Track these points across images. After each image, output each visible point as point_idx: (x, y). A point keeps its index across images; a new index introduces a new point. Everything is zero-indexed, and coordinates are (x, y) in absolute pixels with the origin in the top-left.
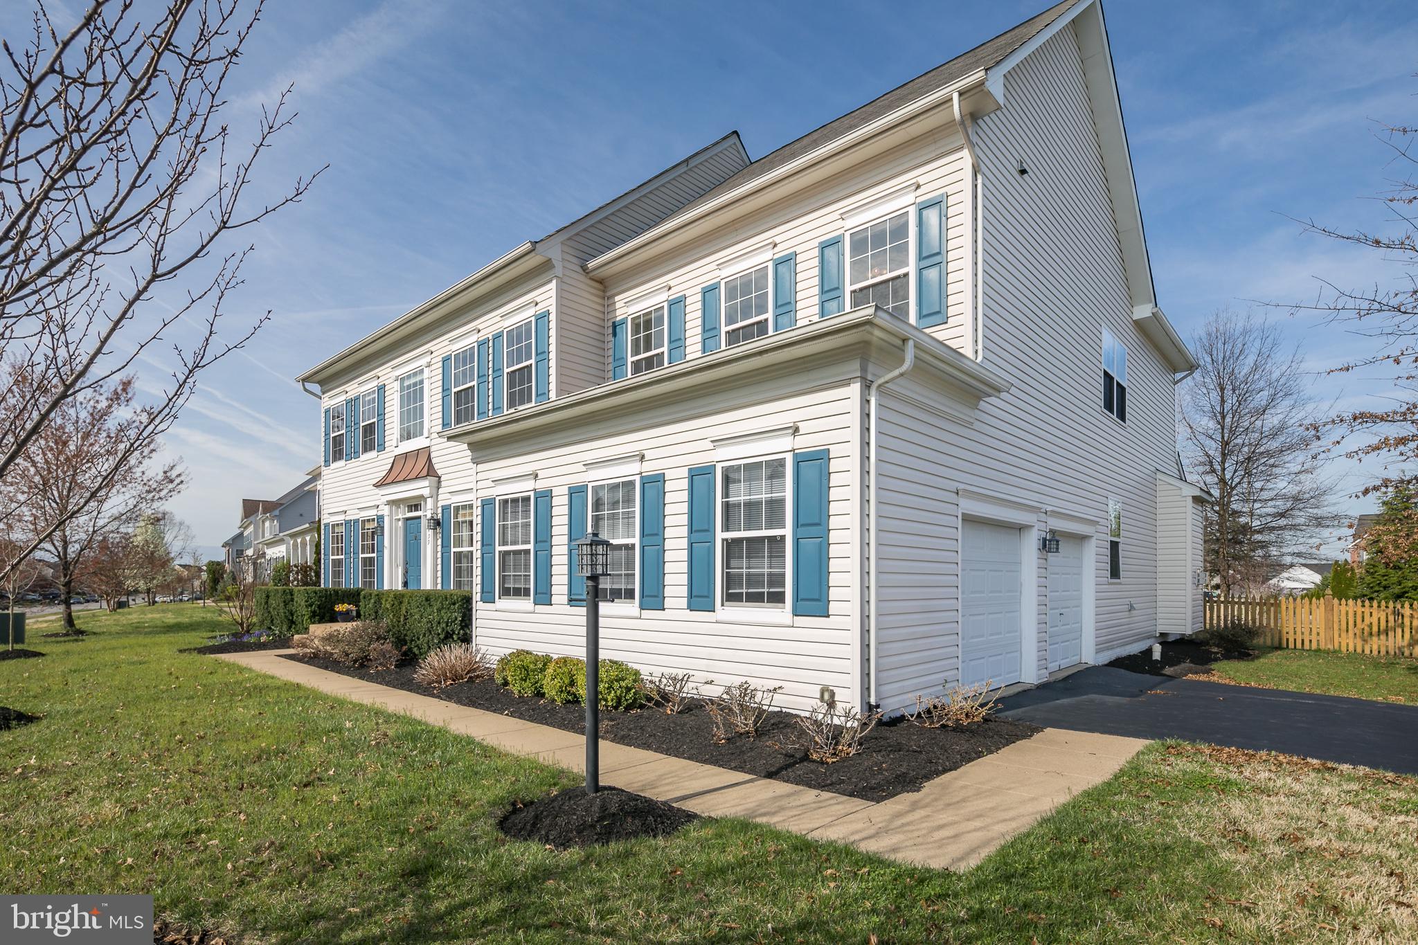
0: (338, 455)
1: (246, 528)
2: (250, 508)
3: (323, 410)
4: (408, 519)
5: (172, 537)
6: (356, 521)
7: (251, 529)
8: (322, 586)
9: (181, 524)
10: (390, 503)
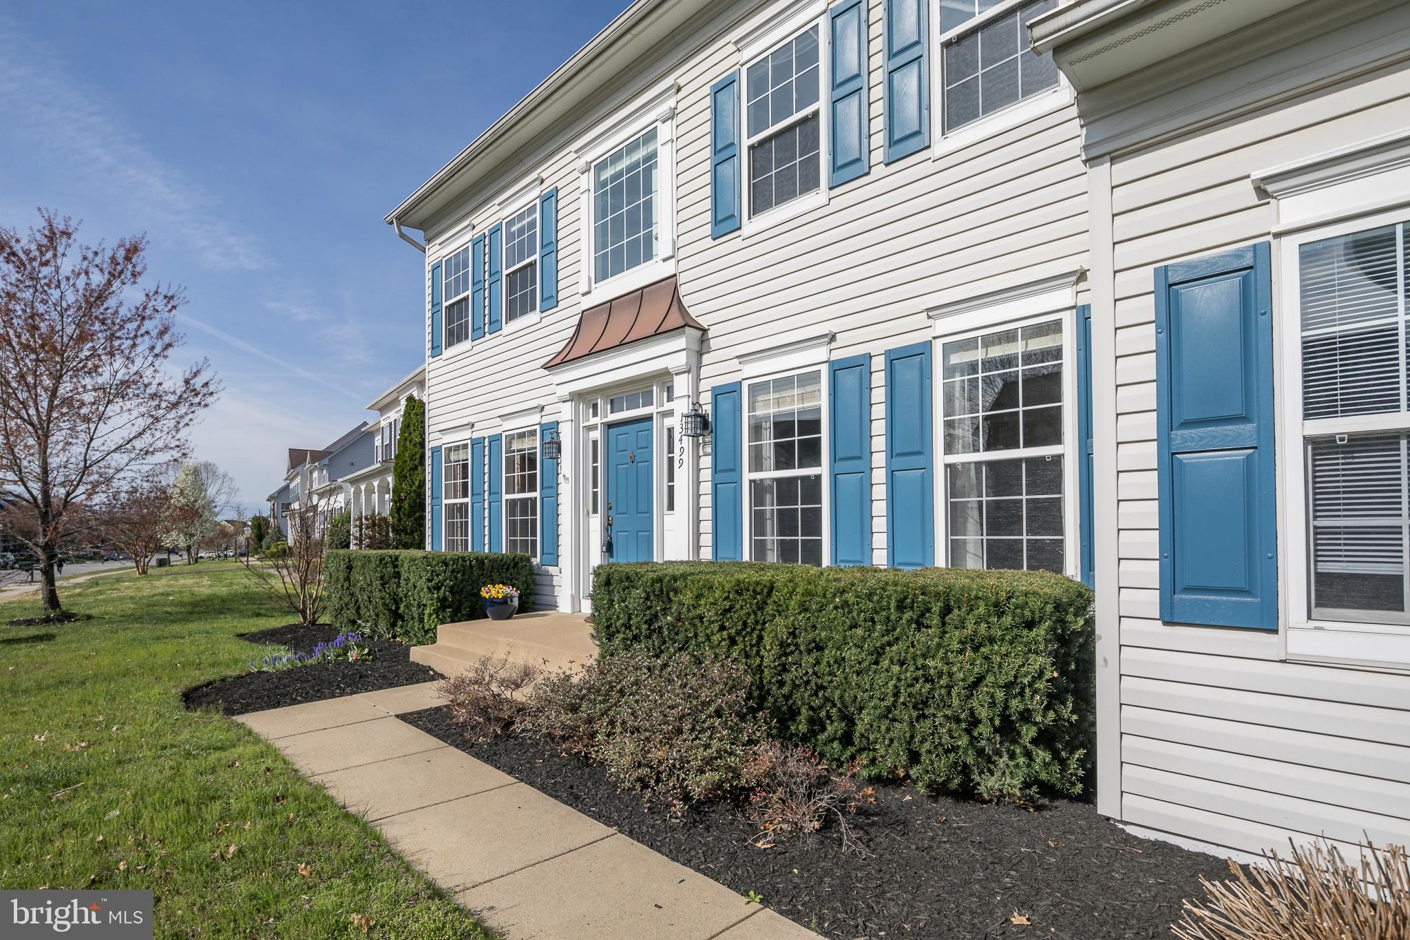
0: (456, 336)
1: (292, 480)
2: (297, 458)
3: (428, 268)
4: (610, 426)
5: (215, 490)
6: (495, 439)
7: (298, 480)
8: (428, 548)
9: (224, 476)
10: (577, 397)
